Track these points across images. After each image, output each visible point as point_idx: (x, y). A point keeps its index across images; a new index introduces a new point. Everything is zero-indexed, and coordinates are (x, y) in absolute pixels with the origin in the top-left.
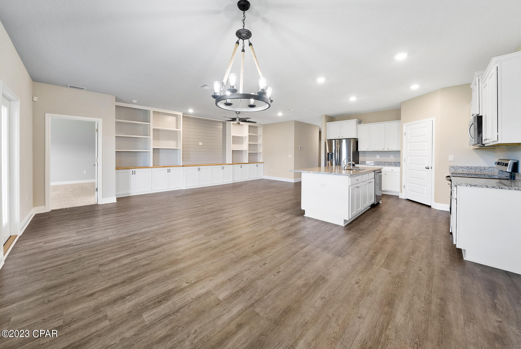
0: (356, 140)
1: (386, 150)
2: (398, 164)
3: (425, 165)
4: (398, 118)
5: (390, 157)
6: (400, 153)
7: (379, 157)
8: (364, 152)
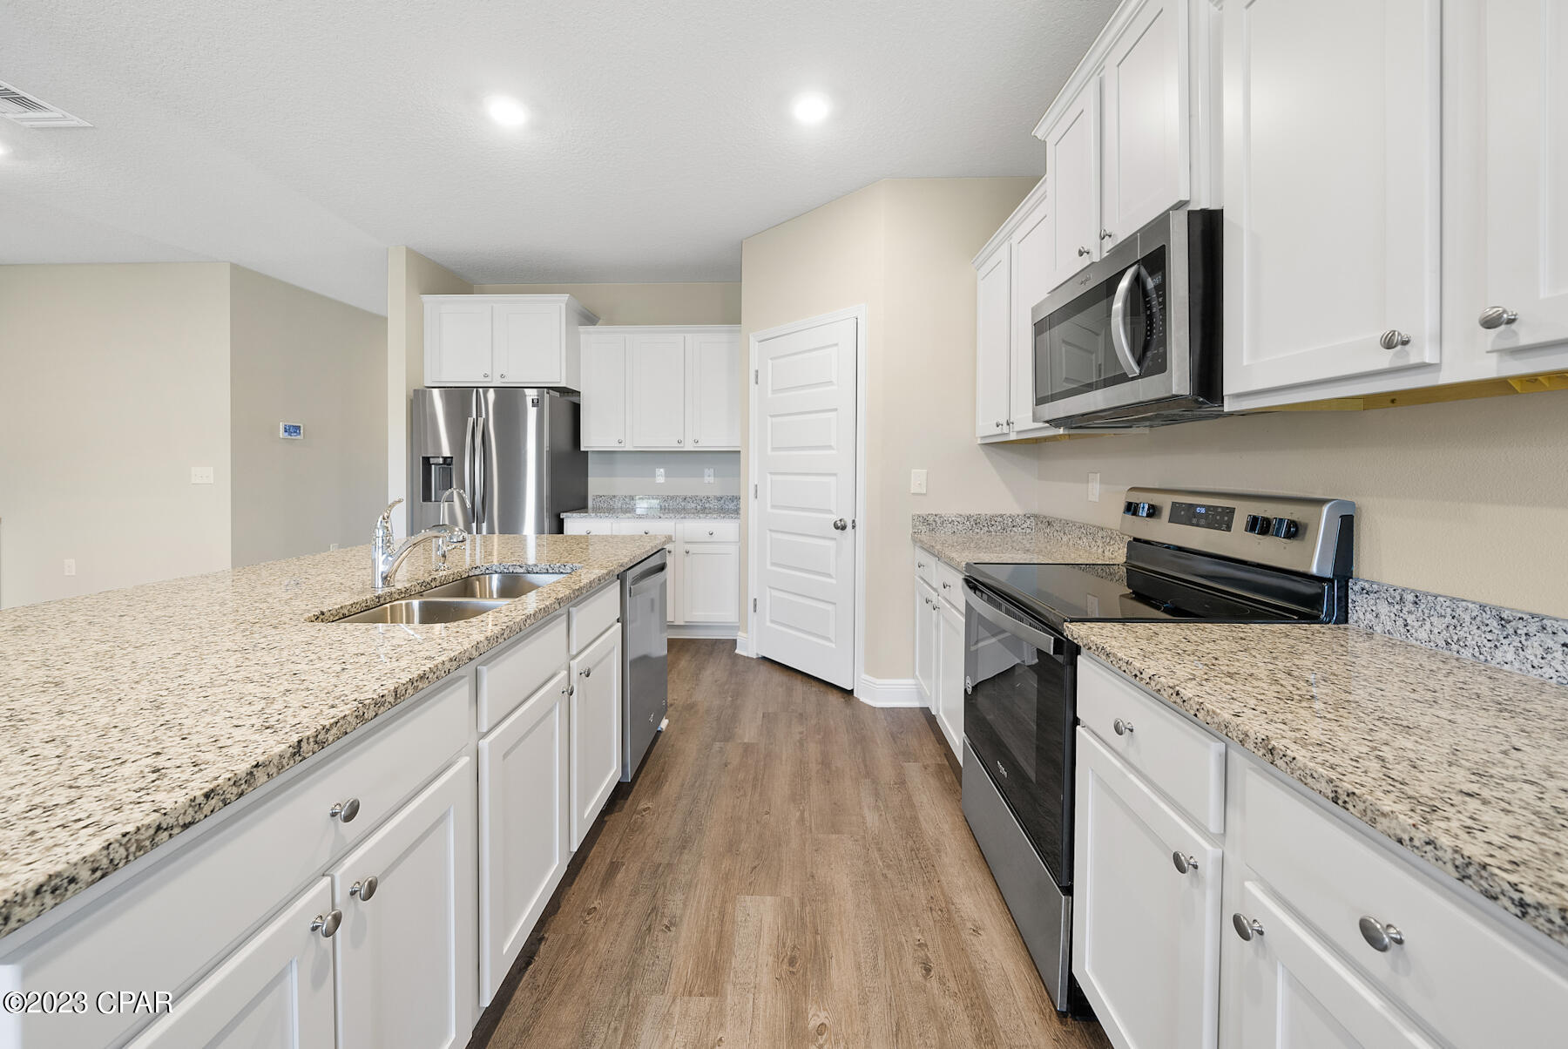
0: (574, 399)
1: (689, 447)
2: (729, 506)
3: (830, 512)
4: (730, 314)
5: (703, 477)
6: (738, 461)
7: (667, 475)
8: (608, 455)
